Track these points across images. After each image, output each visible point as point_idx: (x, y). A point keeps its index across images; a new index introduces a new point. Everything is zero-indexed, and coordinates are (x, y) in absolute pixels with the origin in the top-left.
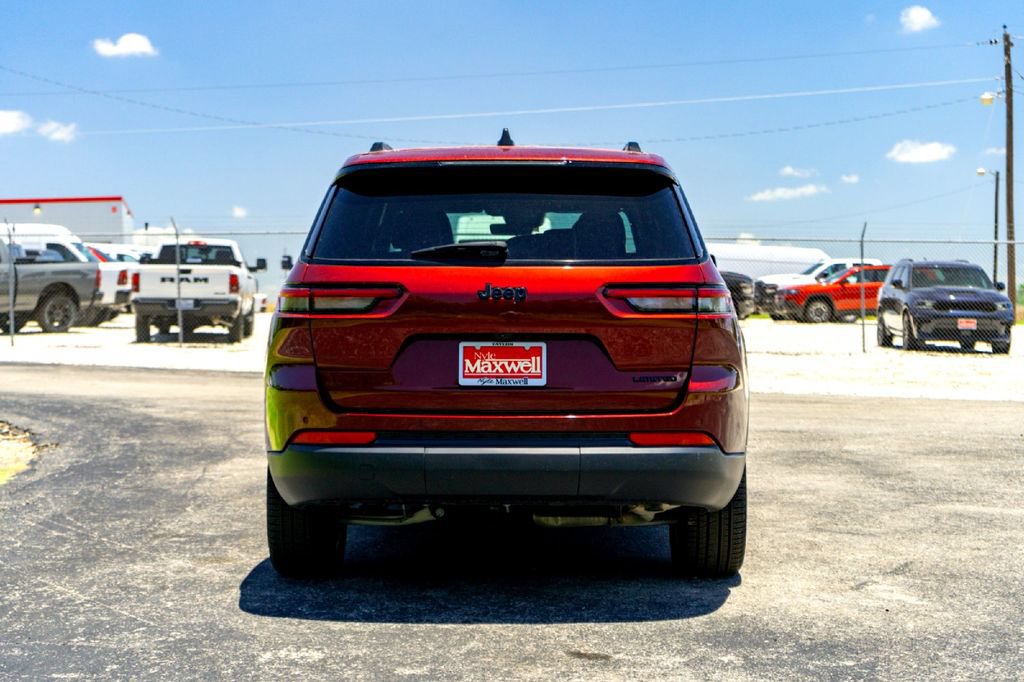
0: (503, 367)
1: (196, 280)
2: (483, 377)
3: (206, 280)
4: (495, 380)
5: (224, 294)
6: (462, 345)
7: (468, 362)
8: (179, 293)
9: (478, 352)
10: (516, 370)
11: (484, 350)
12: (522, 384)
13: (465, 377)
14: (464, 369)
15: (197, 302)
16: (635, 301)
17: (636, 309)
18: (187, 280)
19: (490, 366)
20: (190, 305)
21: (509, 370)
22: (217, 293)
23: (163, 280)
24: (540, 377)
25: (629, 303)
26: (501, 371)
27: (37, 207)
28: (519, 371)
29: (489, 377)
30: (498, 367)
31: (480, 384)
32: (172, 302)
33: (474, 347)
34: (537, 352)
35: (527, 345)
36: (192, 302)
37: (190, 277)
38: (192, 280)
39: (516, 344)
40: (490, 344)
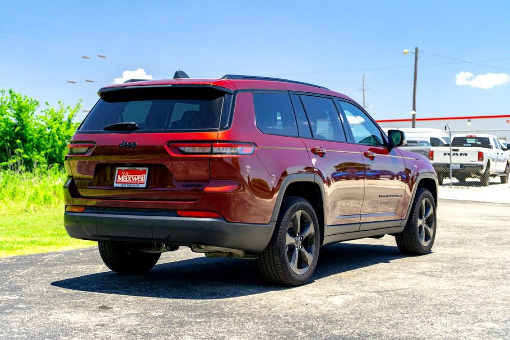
0: (131, 179)
1: (461, 154)
2: (123, 183)
3: (466, 154)
4: (127, 184)
5: (475, 161)
6: (118, 168)
7: (119, 176)
8: (451, 161)
9: (123, 172)
10: (136, 180)
11: (125, 171)
12: (137, 187)
13: (117, 183)
14: (117, 179)
15: (462, 165)
16: (182, 148)
17: (183, 153)
18: (457, 154)
19: (126, 178)
20: (458, 167)
21: (133, 180)
22: (472, 161)
23: (445, 154)
24: (144, 183)
25: (179, 149)
26: (130, 180)
27: (469, 121)
28: (137, 181)
29: (125, 183)
30: (130, 179)
31: (121, 186)
32: (448, 165)
33: (122, 170)
34: (144, 172)
35: (141, 169)
36: (459, 165)
37: (458, 153)
38: (459, 154)
39: (137, 168)
40: (127, 168)
